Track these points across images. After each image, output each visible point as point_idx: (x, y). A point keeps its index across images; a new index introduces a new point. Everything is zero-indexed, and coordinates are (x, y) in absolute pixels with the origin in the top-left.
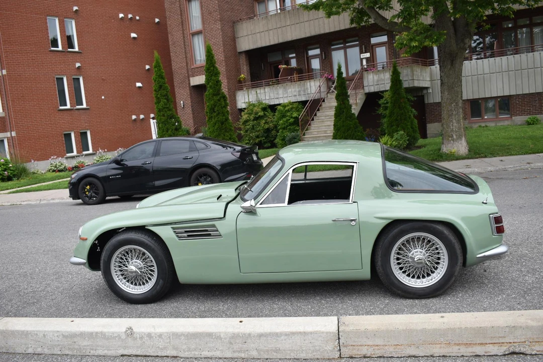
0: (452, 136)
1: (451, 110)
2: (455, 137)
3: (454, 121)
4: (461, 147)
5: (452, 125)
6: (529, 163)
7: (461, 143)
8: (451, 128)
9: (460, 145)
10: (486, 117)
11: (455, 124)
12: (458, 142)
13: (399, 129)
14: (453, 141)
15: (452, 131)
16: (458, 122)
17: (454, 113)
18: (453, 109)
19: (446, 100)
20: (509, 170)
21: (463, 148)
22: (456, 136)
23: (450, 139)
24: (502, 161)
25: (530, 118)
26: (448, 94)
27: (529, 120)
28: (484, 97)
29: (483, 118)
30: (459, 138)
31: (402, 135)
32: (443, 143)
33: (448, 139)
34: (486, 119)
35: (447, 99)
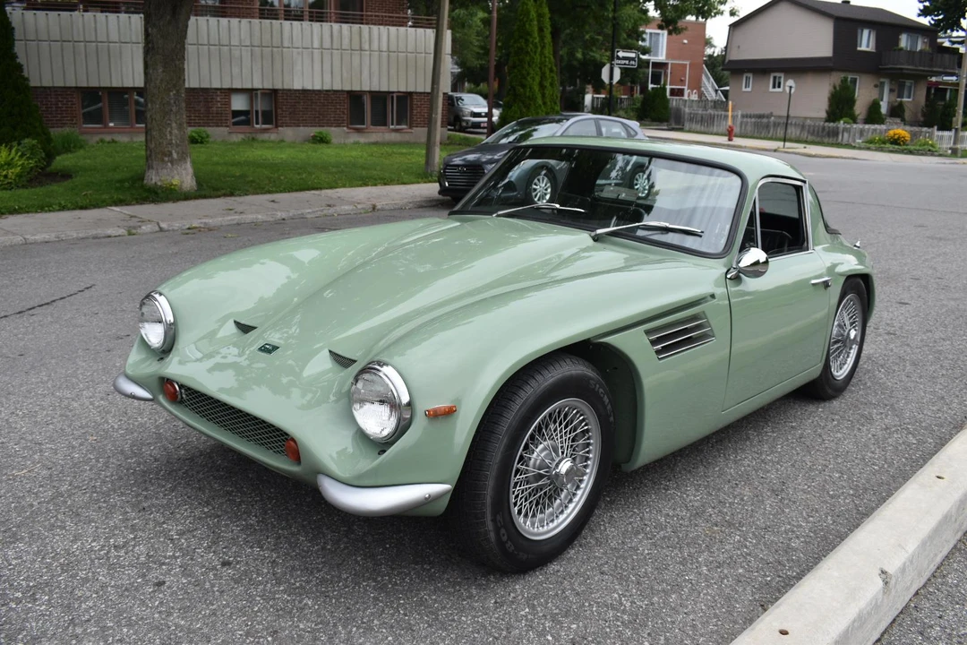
0: (170, 154)
1: (169, 103)
2: (175, 156)
3: (174, 125)
4: (184, 176)
5: (170, 133)
6: (329, 206)
7: (185, 169)
8: (169, 137)
9: (184, 172)
10: (111, 125)
11: (175, 131)
12: (181, 166)
13: (17, 134)
14: (172, 164)
15: (171, 144)
16: (180, 127)
17: (174, 109)
18: (172, 101)
19: (158, 82)
20: (309, 216)
21: (189, 177)
22: (178, 154)
23: (166, 159)
24: (273, 201)
25: (196, 132)
26: (164, 71)
27: (194, 134)
28: (109, 86)
29: (106, 126)
30: (182, 158)
31: (32, 148)
32: (150, 167)
33: (163, 160)
34: (112, 128)
35: (162, 80)
